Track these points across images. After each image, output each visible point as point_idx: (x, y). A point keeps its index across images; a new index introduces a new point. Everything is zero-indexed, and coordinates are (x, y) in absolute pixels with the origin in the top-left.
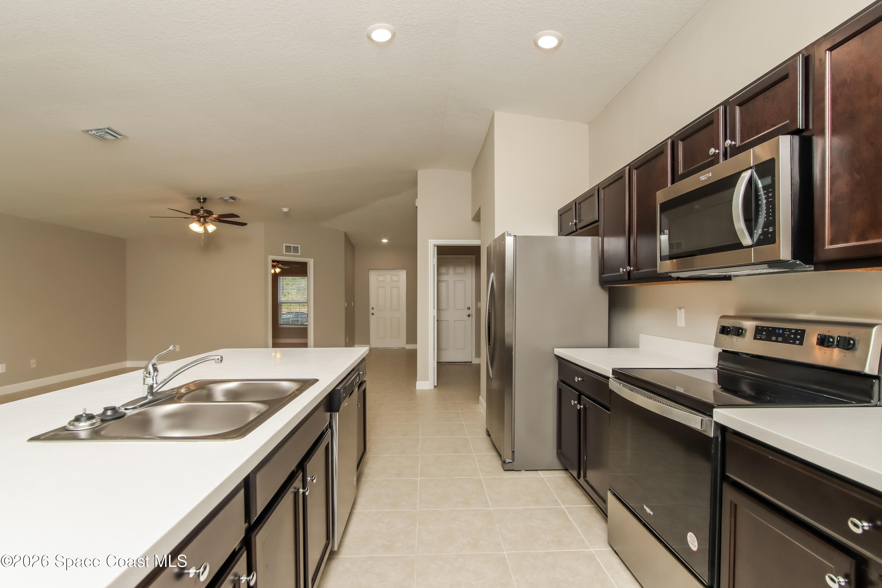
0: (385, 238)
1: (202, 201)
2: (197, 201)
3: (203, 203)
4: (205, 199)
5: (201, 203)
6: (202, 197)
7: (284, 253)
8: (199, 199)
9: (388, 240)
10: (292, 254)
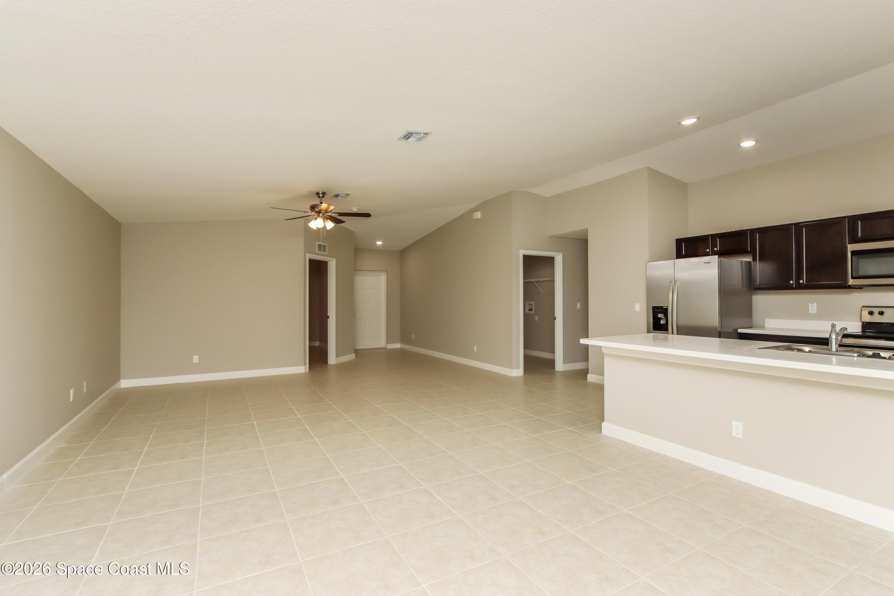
0: (380, 240)
1: (321, 196)
2: (316, 196)
3: (322, 198)
4: (324, 194)
5: (320, 198)
6: (321, 192)
7: (317, 251)
8: (318, 194)
9: (383, 242)
10: (322, 252)
